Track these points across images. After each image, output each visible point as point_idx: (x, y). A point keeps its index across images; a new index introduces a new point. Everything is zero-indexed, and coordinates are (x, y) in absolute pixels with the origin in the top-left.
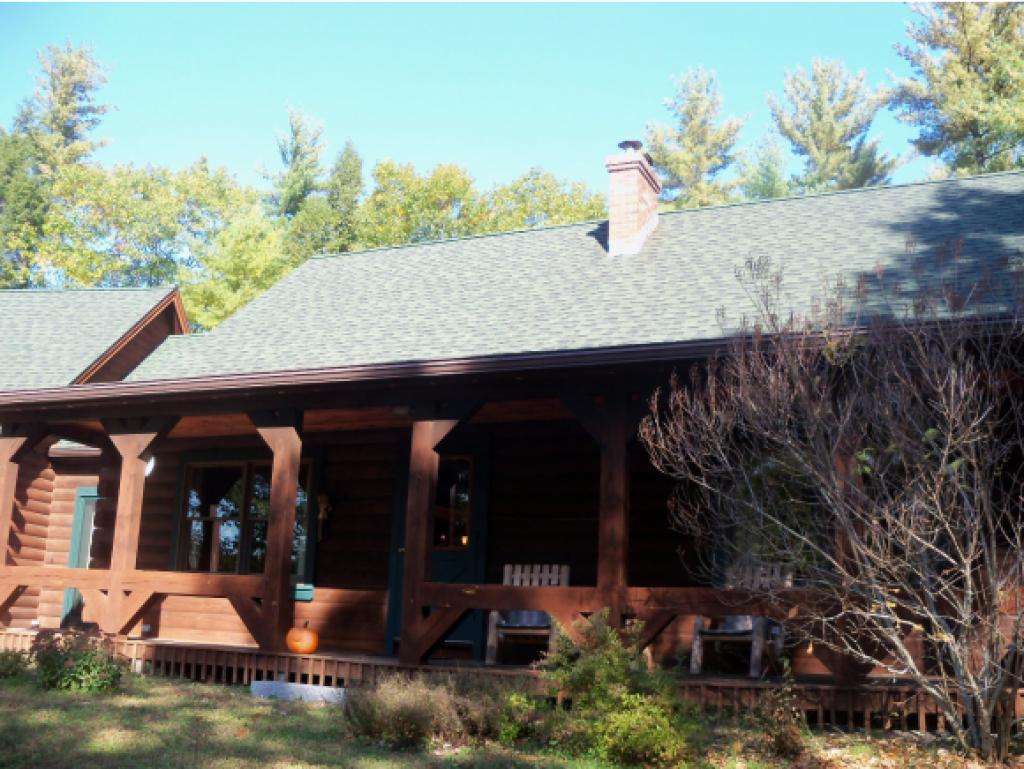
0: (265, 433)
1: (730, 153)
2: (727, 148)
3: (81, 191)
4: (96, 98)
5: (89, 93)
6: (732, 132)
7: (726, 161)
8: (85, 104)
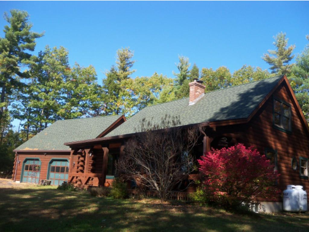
0: (103, 148)
1: (290, 56)
2: (289, 55)
3: (127, 86)
4: (130, 60)
5: (129, 59)
6: (290, 50)
7: (290, 59)
8: (128, 62)
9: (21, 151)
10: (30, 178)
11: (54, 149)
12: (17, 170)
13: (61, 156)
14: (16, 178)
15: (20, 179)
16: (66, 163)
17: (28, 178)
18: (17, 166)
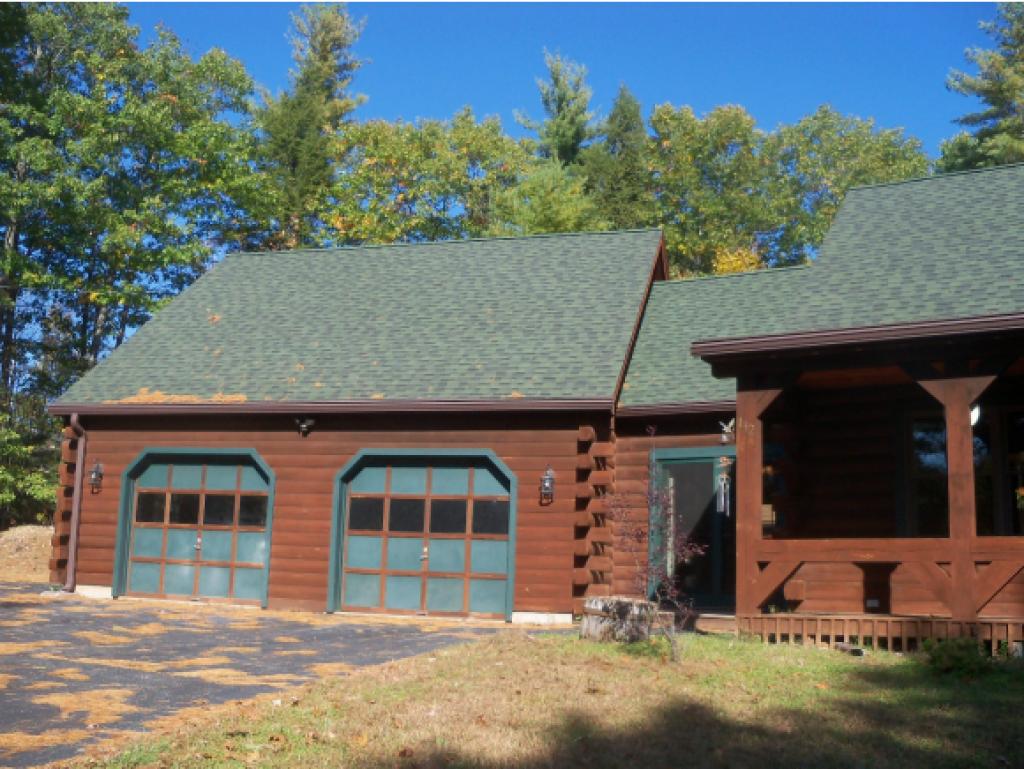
9: (109, 407)
10: (186, 571)
11: (377, 397)
12: (80, 522)
13: (432, 434)
14: (76, 571)
15: (115, 576)
16: (471, 477)
17: (170, 569)
18: (81, 499)
